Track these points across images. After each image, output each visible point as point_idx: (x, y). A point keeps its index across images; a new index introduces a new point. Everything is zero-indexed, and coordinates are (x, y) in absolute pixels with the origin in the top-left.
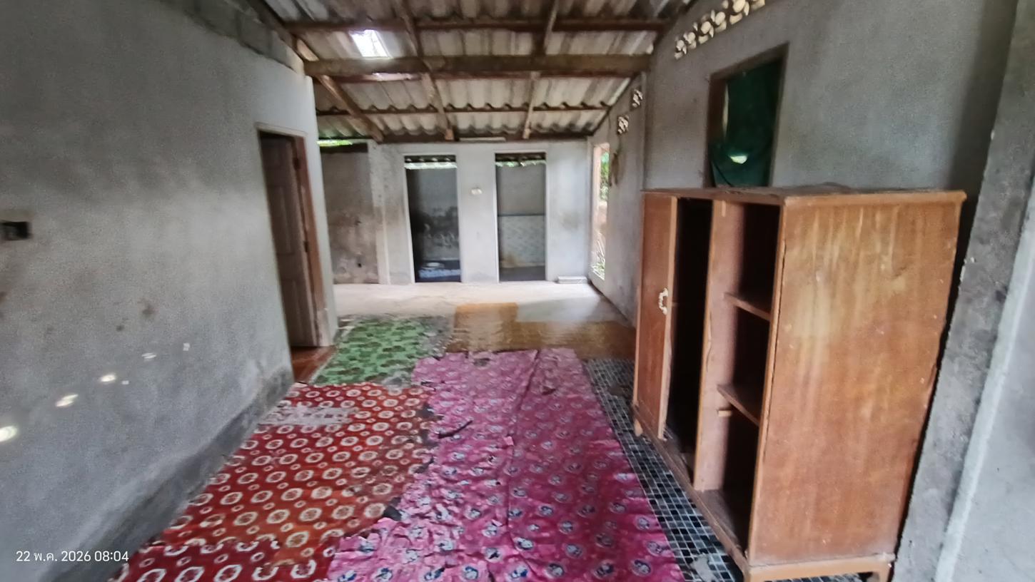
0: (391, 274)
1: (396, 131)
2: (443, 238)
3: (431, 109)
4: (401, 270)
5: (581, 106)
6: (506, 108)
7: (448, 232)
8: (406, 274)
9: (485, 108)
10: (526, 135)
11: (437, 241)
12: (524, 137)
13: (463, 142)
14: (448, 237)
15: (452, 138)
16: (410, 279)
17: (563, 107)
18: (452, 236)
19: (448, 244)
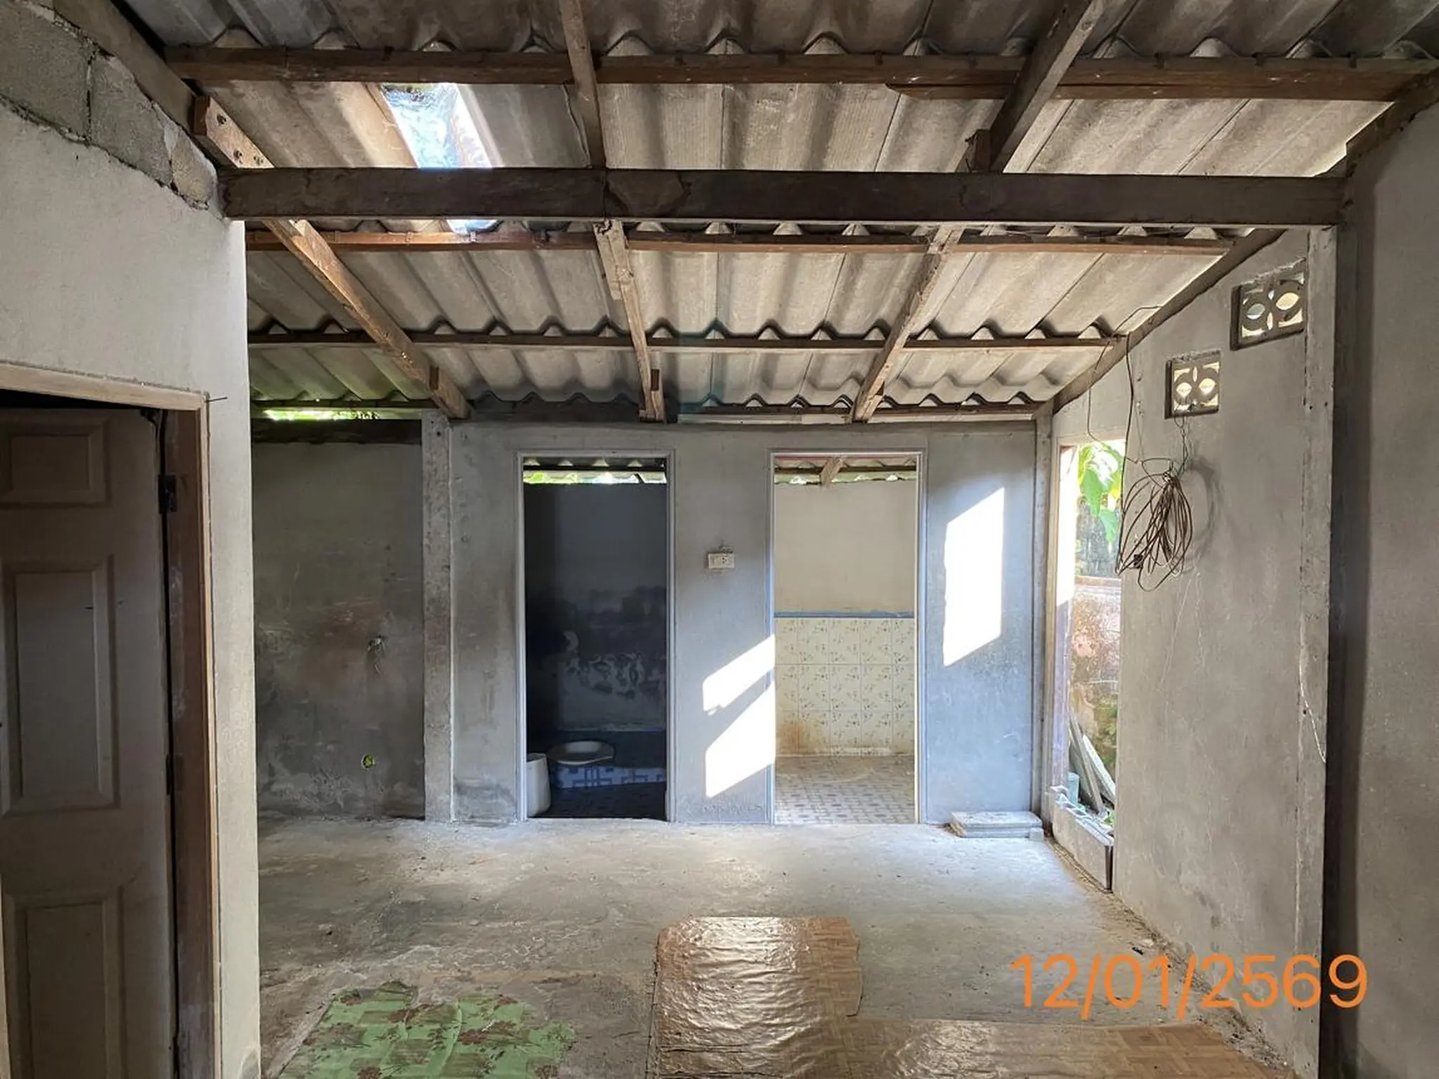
0: (460, 789)
1: (505, 390)
2: (614, 671)
3: (608, 333)
4: (489, 778)
5: (1038, 334)
6: (821, 336)
7: (632, 656)
8: (506, 792)
9: (764, 337)
10: (866, 410)
11: (594, 677)
12: (859, 415)
13: (688, 425)
14: (626, 670)
15: (660, 414)
16: (516, 805)
17: (984, 335)
18: (639, 667)
19: (626, 689)
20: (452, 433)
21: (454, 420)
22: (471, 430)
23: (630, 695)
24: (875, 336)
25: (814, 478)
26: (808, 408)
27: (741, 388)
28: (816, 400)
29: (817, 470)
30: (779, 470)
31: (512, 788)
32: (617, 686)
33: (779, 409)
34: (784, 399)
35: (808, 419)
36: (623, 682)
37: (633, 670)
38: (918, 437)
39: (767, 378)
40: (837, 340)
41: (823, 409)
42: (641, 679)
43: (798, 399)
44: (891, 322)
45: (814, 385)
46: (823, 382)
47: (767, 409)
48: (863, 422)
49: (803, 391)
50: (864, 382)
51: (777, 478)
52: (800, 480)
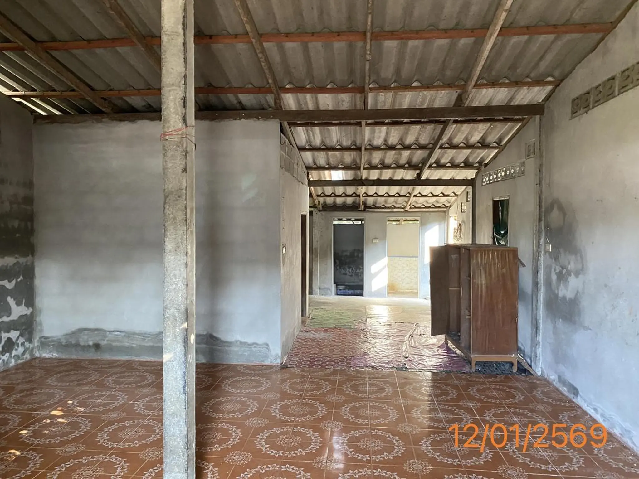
0: (320, 289)
1: (330, 205)
2: (348, 270)
3: (354, 195)
4: (326, 286)
5: (441, 195)
6: (397, 195)
7: (352, 266)
8: (330, 289)
9: (385, 195)
10: (408, 208)
11: (343, 271)
12: (406, 209)
13: (369, 211)
14: (351, 269)
15: (363, 209)
16: (332, 292)
17: (430, 195)
18: (354, 269)
19: (350, 274)
20: (319, 213)
21: (320, 211)
22: (323, 213)
23: (351, 276)
24: (408, 195)
25: (398, 223)
26: (395, 207)
27: (380, 203)
28: (397, 206)
29: (399, 221)
30: (389, 221)
31: (331, 288)
32: (348, 273)
33: (389, 208)
34: (389, 206)
35: (395, 210)
36: (350, 273)
37: (352, 270)
38: (419, 214)
39: (386, 202)
40: (400, 196)
41: (398, 208)
42: (354, 272)
43: (393, 205)
44: (411, 192)
45: (396, 203)
46: (398, 202)
47: (386, 208)
48: (407, 211)
49: (394, 204)
50: (407, 203)
51: (388, 223)
52: (394, 223)
